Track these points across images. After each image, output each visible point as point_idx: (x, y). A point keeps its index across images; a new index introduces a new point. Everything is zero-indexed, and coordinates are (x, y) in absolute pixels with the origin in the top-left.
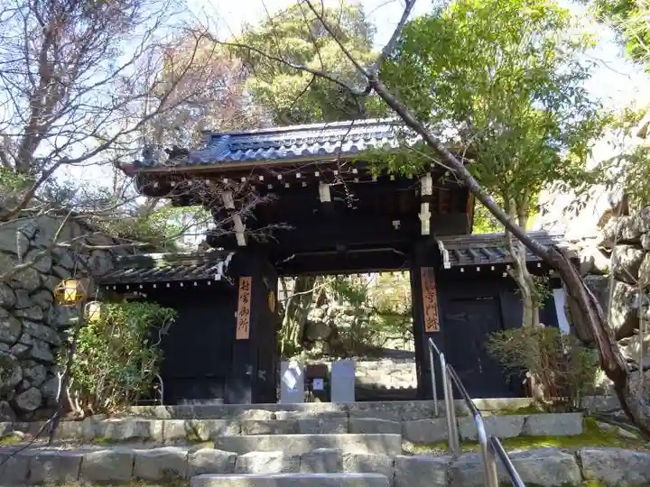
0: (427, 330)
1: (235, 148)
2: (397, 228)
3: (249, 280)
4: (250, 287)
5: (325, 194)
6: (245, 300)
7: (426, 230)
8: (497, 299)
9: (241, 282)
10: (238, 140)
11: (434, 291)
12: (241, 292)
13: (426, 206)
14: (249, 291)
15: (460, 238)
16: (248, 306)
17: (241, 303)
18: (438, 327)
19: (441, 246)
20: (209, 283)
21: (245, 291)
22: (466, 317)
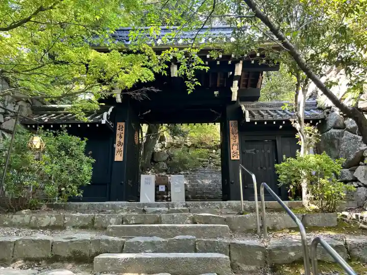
0: (232, 159)
2: (216, 96)
3: (123, 124)
4: (124, 129)
5: (174, 71)
6: (121, 137)
7: (234, 98)
8: (275, 141)
9: (118, 126)
11: (237, 135)
12: (118, 132)
13: (236, 83)
14: (123, 132)
15: (254, 104)
16: (122, 141)
17: (118, 139)
18: (239, 156)
19: (243, 108)
20: (97, 125)
21: (121, 131)
22: (255, 151)
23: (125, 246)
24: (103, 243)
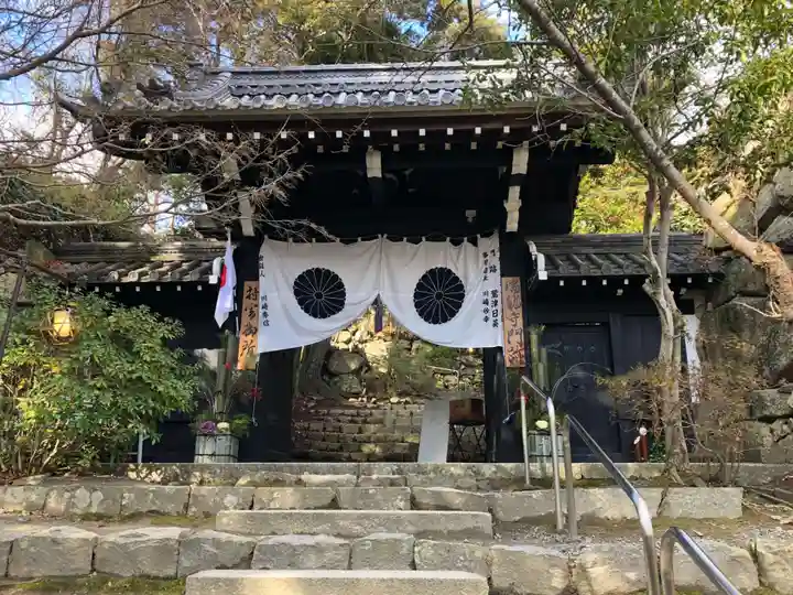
0: (508, 365)
1: (240, 92)
2: (470, 220)
3: (256, 285)
4: (258, 296)
5: (374, 166)
6: (252, 315)
7: (512, 225)
8: (606, 325)
9: (246, 288)
10: (245, 81)
11: (520, 310)
12: (246, 304)
13: (515, 192)
15: (558, 240)
16: (255, 322)
17: (245, 318)
18: (524, 360)
19: (533, 248)
20: (200, 288)
21: (252, 301)
22: (560, 349)
23: (255, 552)
24: (207, 547)
